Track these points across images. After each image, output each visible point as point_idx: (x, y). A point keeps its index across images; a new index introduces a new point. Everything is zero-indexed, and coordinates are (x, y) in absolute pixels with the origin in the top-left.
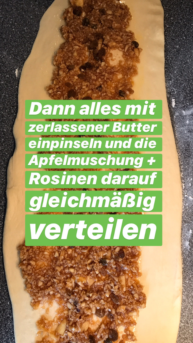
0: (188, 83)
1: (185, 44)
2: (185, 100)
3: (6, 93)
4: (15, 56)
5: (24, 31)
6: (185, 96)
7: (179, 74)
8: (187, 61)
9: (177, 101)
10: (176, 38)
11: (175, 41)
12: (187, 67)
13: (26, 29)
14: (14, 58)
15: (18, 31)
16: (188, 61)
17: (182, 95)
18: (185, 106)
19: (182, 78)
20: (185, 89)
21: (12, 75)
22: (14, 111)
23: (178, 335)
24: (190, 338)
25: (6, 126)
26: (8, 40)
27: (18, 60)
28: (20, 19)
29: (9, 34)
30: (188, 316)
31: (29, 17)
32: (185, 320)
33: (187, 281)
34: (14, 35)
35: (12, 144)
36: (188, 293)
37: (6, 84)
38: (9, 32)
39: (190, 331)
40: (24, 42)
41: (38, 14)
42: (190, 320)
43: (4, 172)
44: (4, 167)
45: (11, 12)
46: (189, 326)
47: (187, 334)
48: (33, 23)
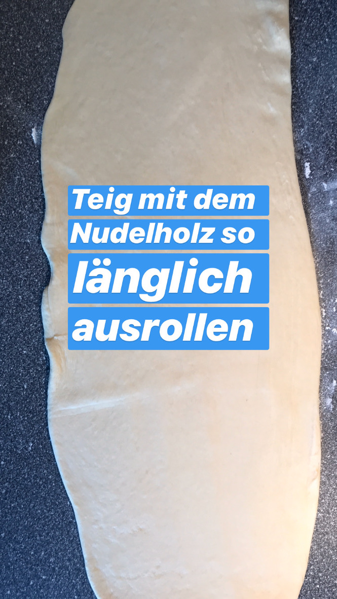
0: (333, 131)
1: (328, 53)
2: (327, 162)
3: (21, 174)
4: (27, 103)
5: (38, 52)
6: (328, 155)
7: (316, 114)
8: (331, 88)
9: (314, 167)
10: (312, 43)
11: (311, 48)
12: (332, 99)
13: (41, 46)
14: (26, 107)
15: (26, 51)
16: (334, 87)
17: (323, 154)
18: (327, 174)
19: (322, 122)
20: (327, 143)
21: (26, 140)
22: (40, 206)
23: (315, 530)
24: (332, 532)
25: (29, 234)
26: (10, 72)
27: (33, 110)
28: (28, 26)
29: (11, 58)
30: (329, 504)
31: (43, 20)
32: (324, 508)
33: (328, 455)
34: (21, 61)
35: (43, 264)
36: (330, 472)
37: (19, 158)
38: (10, 56)
39: (332, 523)
40: (39, 73)
41: (58, 14)
42: (332, 509)
43: (36, 311)
44: (35, 303)
45: (9, 14)
46: (330, 517)
47: (328, 528)
48: (51, 32)
